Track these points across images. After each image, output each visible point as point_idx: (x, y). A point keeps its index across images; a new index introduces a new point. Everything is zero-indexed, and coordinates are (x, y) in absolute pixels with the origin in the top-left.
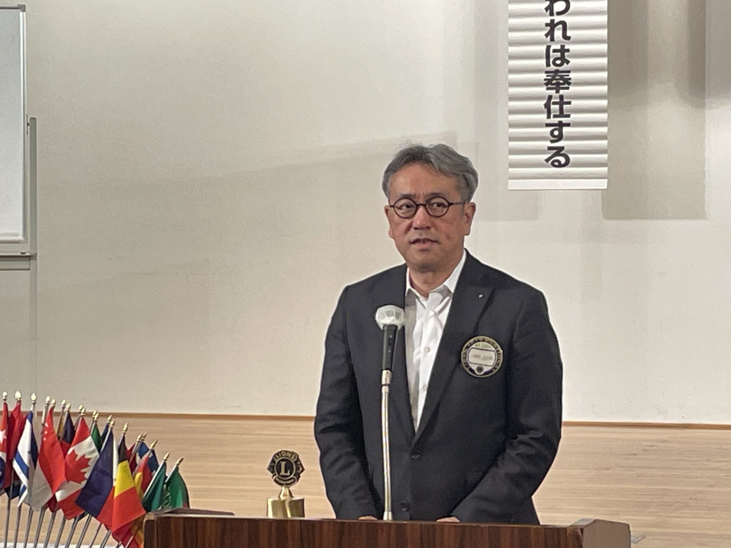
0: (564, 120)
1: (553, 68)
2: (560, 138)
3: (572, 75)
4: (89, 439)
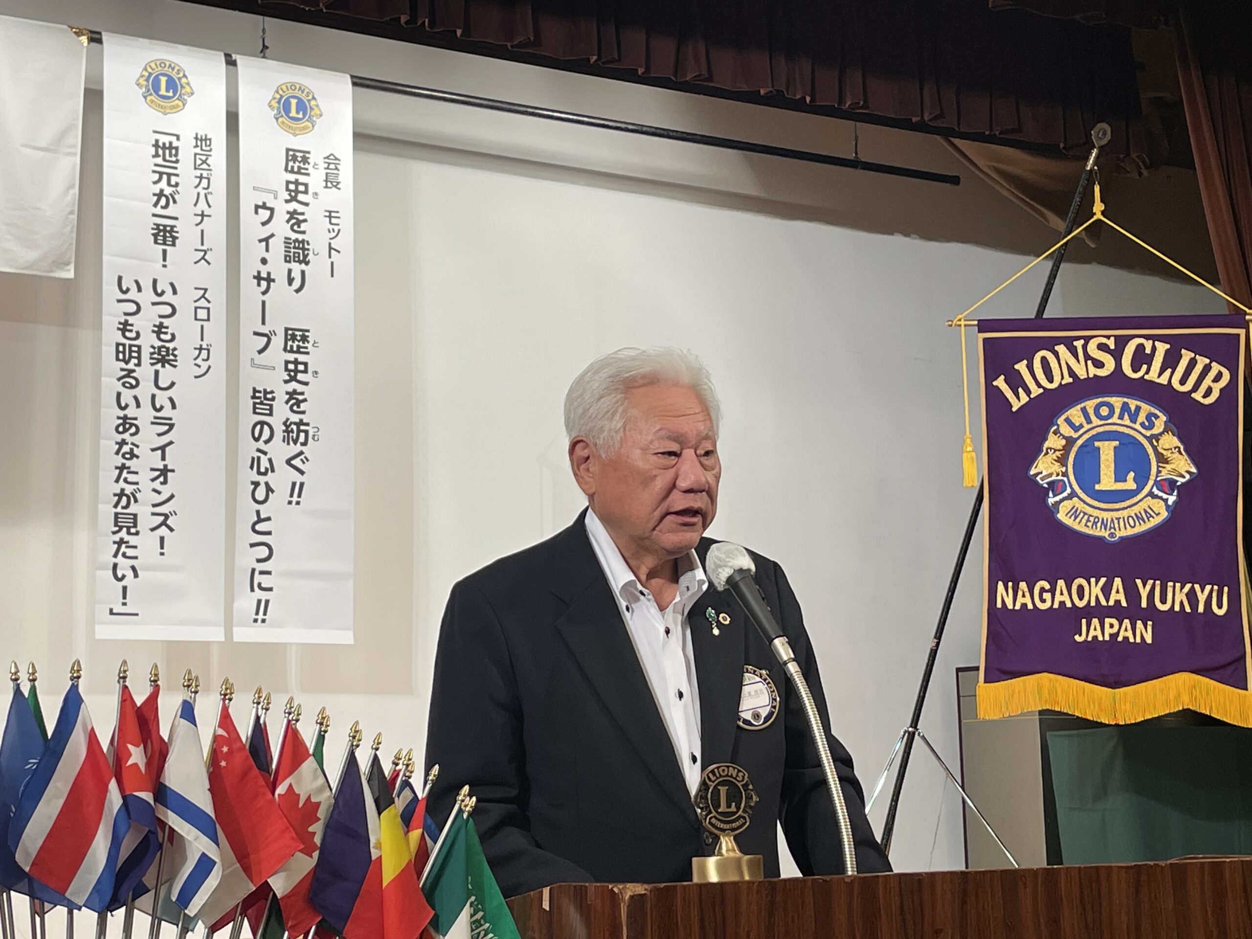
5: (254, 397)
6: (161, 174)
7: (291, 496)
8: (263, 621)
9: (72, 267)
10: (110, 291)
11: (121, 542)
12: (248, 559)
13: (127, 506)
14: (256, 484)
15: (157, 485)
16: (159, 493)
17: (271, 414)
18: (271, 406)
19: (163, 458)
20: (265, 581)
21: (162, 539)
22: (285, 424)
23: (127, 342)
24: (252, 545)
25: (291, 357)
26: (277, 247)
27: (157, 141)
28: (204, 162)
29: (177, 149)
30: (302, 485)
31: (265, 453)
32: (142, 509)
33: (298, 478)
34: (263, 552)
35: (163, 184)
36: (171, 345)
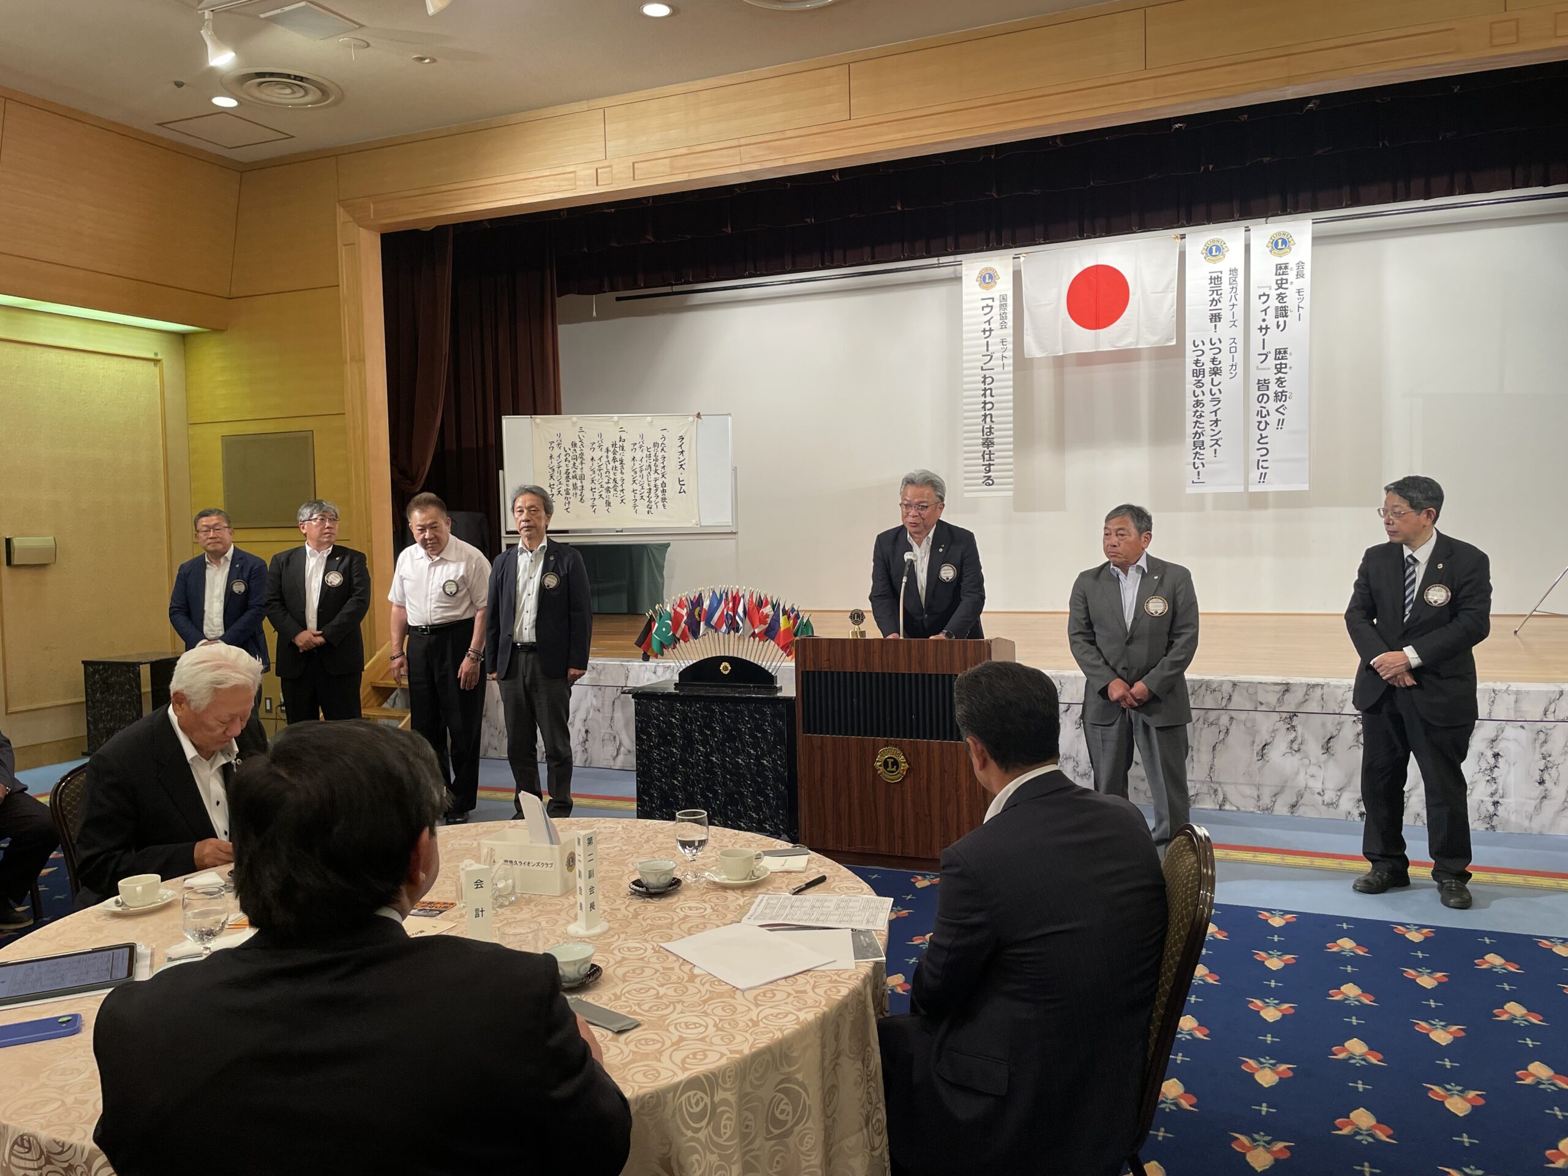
0: (991, 462)
1: (986, 437)
2: (989, 471)
3: (995, 440)
4: (769, 606)
5: (1259, 383)
6: (1213, 291)
7: (1278, 425)
8: (1263, 482)
9: (1175, 340)
10: (1189, 347)
11: (1197, 453)
12: (1256, 455)
13: (1199, 438)
14: (1260, 422)
15: (1213, 427)
16: (1214, 430)
17: (1268, 390)
18: (1268, 386)
19: (1216, 415)
20: (1265, 464)
21: (1215, 450)
22: (1275, 393)
23: (1198, 368)
24: (1258, 449)
25: (1278, 362)
26: (1271, 312)
27: (1211, 277)
28: (1234, 281)
29: (1221, 278)
30: (1283, 420)
31: (1265, 408)
32: (1207, 439)
33: (1282, 417)
34: (1264, 451)
35: (1215, 295)
36: (1219, 366)
